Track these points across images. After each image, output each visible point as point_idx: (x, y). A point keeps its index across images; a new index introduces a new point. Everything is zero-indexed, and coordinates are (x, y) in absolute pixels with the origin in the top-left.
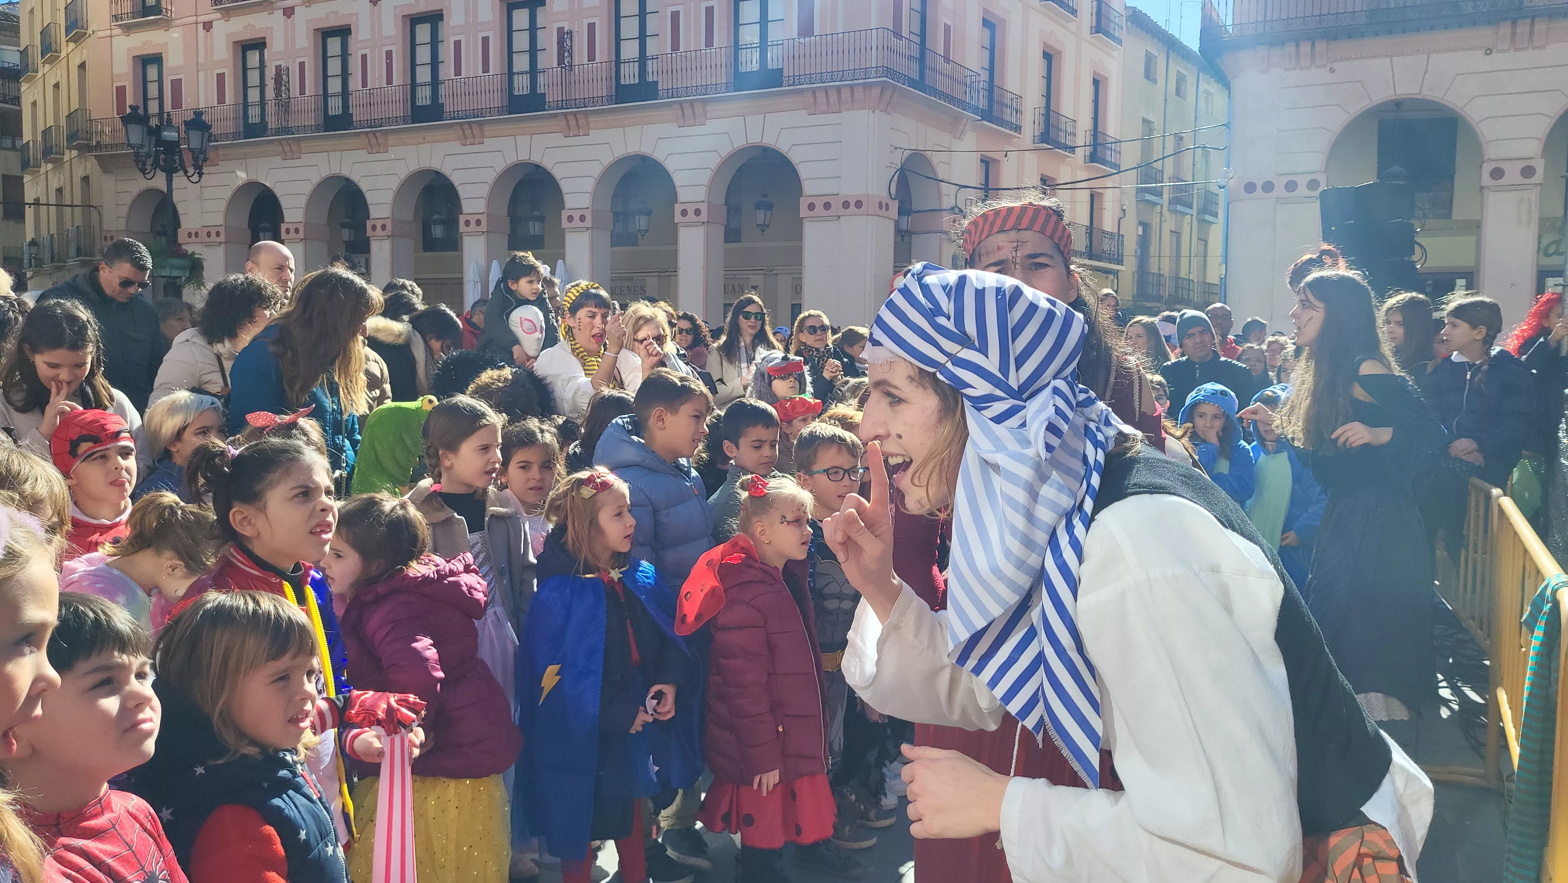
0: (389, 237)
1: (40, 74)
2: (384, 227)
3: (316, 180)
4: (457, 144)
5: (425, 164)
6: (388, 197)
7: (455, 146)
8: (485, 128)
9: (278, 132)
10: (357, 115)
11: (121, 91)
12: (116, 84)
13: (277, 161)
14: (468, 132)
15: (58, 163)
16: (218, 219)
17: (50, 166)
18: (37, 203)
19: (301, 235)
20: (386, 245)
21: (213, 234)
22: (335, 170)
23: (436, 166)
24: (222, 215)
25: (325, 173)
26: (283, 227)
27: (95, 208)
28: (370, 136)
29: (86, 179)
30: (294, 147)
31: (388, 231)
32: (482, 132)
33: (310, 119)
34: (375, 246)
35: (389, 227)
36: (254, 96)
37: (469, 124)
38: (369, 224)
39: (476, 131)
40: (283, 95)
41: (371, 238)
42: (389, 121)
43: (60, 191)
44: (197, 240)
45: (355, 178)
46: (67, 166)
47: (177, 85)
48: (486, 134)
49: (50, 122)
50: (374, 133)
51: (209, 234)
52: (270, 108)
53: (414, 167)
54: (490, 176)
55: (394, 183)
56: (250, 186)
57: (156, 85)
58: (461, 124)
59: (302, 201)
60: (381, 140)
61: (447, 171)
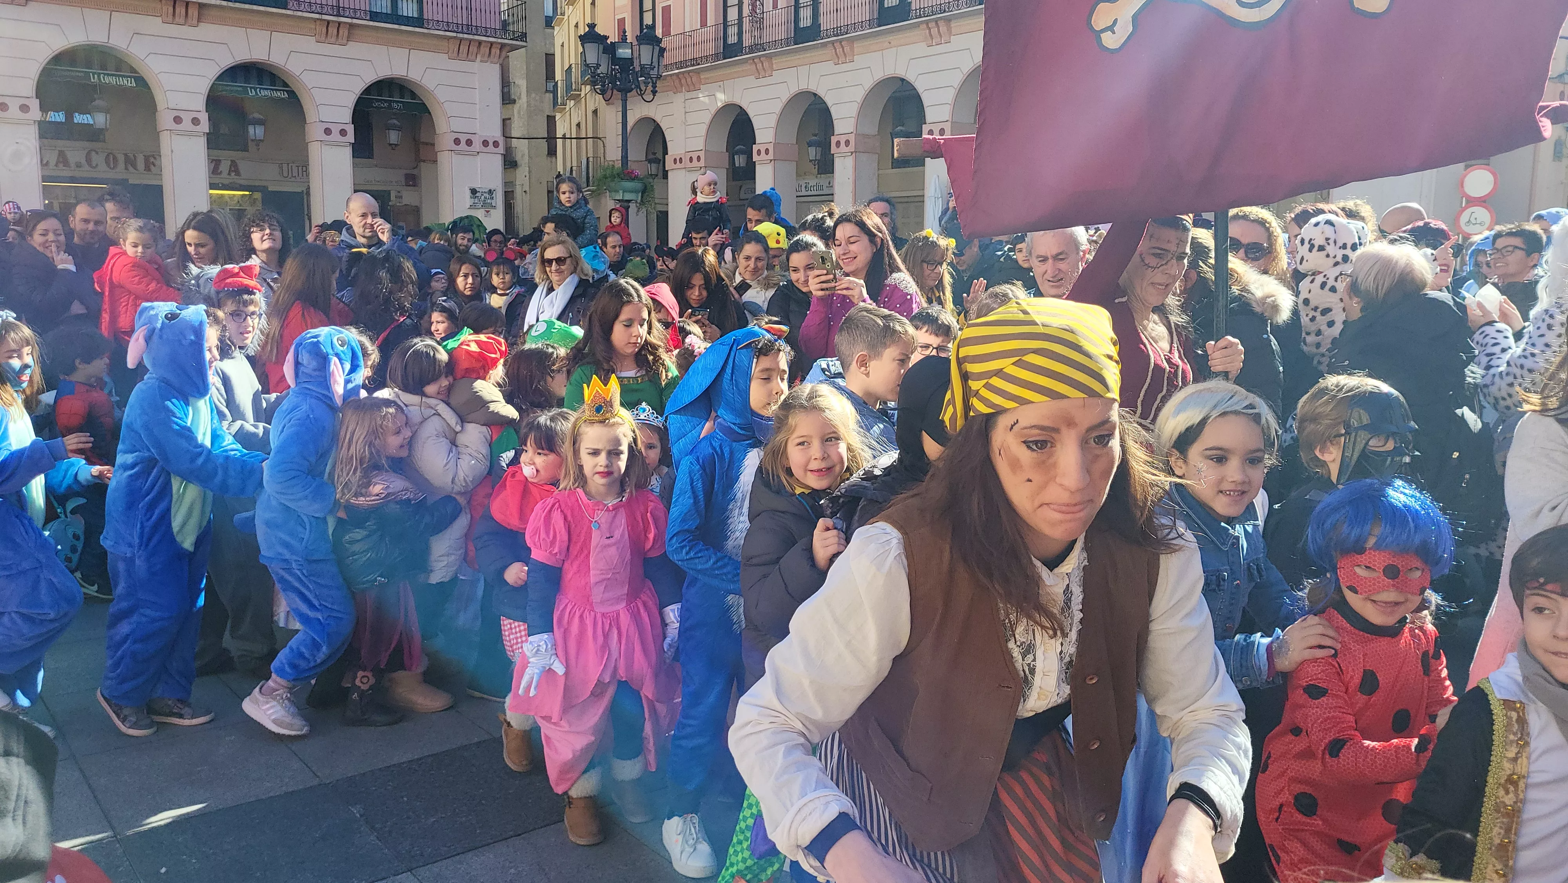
0: (852, 153)
1: (566, 17)
2: (847, 143)
3: (786, 97)
4: (924, 44)
5: (890, 72)
6: (853, 110)
7: (921, 48)
8: (953, 24)
9: (752, 49)
10: (826, 23)
11: (622, 22)
12: (617, 17)
13: (751, 80)
14: (934, 31)
15: (577, 98)
16: (698, 144)
17: (572, 102)
18: (564, 137)
19: (771, 156)
20: (849, 162)
21: (695, 159)
22: (803, 86)
23: (901, 72)
24: (702, 140)
25: (794, 90)
26: (755, 148)
27: (600, 138)
28: (837, 45)
29: (595, 112)
30: (766, 64)
31: (852, 147)
32: (949, 29)
33: (781, 33)
34: (838, 163)
35: (852, 143)
36: (733, 14)
37: (936, 21)
38: (834, 140)
39: (943, 28)
40: (758, 11)
41: (835, 156)
42: (854, 26)
43: (578, 125)
44: (682, 165)
45: (821, 93)
46: (583, 100)
47: (667, 10)
48: (954, 31)
49: (573, 61)
50: (840, 41)
51: (691, 159)
52: (746, 25)
53: (879, 76)
54: (957, 79)
55: (859, 95)
56: (729, 107)
57: (651, 13)
58: (927, 22)
59: (773, 120)
60: (847, 49)
61: (911, 77)
